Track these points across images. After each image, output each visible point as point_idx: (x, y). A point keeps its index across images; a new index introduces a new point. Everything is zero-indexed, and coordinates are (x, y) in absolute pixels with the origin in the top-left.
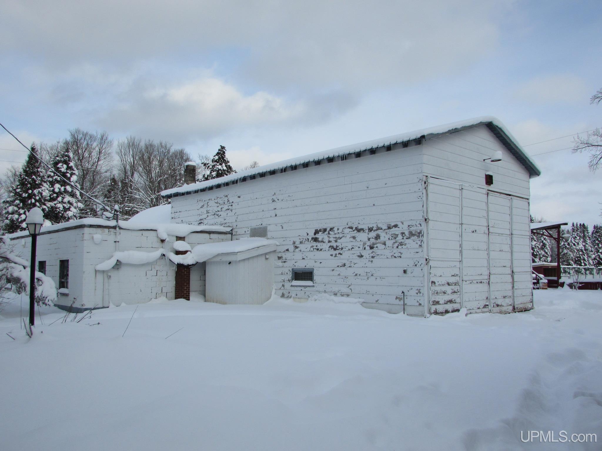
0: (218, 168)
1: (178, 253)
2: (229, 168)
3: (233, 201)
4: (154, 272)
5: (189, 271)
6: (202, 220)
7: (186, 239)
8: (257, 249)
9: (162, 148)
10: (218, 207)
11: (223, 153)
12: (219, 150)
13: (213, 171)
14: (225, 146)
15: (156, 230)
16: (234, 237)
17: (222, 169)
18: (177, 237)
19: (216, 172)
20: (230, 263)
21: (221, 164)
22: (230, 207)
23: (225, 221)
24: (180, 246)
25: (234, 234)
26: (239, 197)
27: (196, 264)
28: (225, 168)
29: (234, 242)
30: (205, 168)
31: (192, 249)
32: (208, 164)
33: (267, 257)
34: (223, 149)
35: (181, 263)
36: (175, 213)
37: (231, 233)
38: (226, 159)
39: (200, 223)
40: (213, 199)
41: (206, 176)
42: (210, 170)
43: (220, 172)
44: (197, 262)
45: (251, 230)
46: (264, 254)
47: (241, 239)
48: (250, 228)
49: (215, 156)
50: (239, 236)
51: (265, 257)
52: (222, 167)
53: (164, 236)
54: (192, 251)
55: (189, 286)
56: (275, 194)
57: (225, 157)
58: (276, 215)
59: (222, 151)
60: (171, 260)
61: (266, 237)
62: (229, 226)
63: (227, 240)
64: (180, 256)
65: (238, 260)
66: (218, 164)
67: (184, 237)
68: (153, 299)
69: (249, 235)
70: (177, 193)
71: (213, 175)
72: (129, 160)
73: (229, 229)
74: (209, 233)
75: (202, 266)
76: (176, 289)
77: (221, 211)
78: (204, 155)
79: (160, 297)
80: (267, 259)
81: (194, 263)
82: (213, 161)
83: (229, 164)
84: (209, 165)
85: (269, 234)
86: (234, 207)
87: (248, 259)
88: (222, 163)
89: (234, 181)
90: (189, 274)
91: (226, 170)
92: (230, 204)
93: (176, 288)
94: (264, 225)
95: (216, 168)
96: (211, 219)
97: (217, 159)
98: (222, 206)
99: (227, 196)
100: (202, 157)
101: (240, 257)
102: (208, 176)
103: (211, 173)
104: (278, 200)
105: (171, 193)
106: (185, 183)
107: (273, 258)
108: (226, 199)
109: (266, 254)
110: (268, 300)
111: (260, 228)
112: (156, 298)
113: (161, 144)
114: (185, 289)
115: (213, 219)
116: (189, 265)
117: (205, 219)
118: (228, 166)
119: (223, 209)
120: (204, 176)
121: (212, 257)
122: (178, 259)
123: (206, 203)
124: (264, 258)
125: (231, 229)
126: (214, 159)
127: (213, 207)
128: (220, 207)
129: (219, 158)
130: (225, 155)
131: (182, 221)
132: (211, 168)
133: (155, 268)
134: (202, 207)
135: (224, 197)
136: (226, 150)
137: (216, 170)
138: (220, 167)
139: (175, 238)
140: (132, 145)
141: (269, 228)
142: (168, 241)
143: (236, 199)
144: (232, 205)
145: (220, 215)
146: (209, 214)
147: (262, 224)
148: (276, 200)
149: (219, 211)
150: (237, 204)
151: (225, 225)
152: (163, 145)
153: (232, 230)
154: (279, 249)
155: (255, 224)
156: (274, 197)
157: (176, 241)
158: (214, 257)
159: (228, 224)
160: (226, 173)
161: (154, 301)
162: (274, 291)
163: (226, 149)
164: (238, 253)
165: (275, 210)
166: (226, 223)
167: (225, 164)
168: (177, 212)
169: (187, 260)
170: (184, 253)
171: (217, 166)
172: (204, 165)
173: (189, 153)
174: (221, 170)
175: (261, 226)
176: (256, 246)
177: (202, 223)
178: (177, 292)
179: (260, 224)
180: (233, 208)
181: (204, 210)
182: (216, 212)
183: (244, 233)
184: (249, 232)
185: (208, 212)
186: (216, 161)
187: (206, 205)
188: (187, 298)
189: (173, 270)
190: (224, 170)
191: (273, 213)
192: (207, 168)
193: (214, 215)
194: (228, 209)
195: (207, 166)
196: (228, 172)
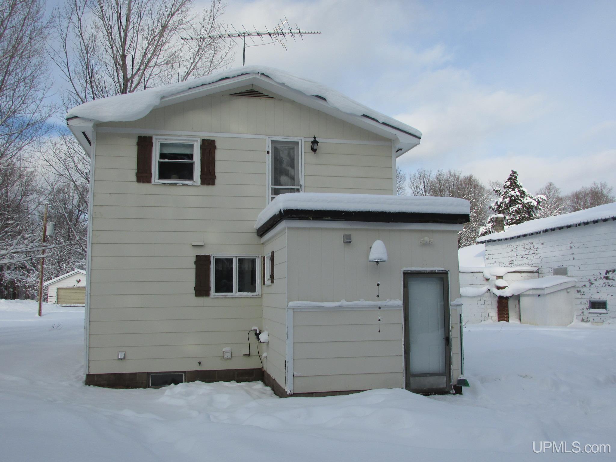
0: (511, 194)
1: (499, 288)
2: (523, 193)
3: (537, 247)
4: (482, 302)
5: (508, 301)
6: (512, 261)
7: (504, 278)
8: (559, 285)
9: (451, 177)
10: (525, 251)
11: (515, 178)
12: (511, 175)
13: (505, 197)
14: (517, 171)
15: (482, 272)
16: (540, 275)
17: (515, 195)
18: (497, 276)
19: (509, 198)
20: (539, 296)
21: (513, 190)
22: (536, 252)
23: (532, 263)
24: (500, 283)
25: (540, 272)
26: (543, 244)
27: (512, 296)
28: (518, 194)
29: (541, 279)
30: (497, 195)
31: (509, 285)
32: (499, 191)
33: (568, 291)
34: (515, 174)
35: (502, 295)
36: (489, 255)
37: (537, 272)
38: (518, 184)
39: (511, 264)
40: (521, 245)
41: (499, 204)
42: (502, 197)
43: (513, 198)
44: (513, 295)
45: (554, 269)
46: (566, 288)
47: (546, 276)
48: (553, 268)
49: (507, 182)
50: (544, 274)
51: (567, 291)
52: (515, 193)
53: (488, 276)
54: (509, 286)
55: (508, 312)
56: (572, 242)
57: (517, 182)
58: (574, 259)
59: (514, 176)
60: (494, 293)
61: (566, 275)
62: (535, 267)
63: (534, 277)
64: (500, 290)
65: (546, 293)
66: (511, 190)
67: (502, 276)
68: (483, 321)
69: (552, 274)
70: (490, 240)
71: (506, 202)
72: (421, 192)
73: (535, 269)
74: (521, 272)
75: (517, 297)
76: (498, 315)
77: (528, 254)
78: (494, 181)
79: (488, 319)
80: (568, 292)
81: (511, 295)
82: (505, 187)
83: (522, 189)
84: (501, 191)
85: (569, 273)
86: (538, 251)
87: (554, 292)
88: (515, 189)
89: (538, 232)
90: (508, 304)
91: (520, 195)
92: (536, 249)
93: (498, 313)
94: (564, 266)
95: (509, 194)
96: (520, 261)
97: (510, 185)
98: (528, 251)
99: (532, 243)
100: (493, 183)
101: (547, 291)
102: (500, 203)
103: (504, 199)
104: (575, 247)
105: (485, 240)
106: (496, 231)
107: (573, 292)
108: (532, 245)
109: (567, 289)
110: (570, 324)
111: (561, 268)
112: (485, 320)
113: (450, 173)
114: (505, 314)
115: (522, 260)
116: (507, 297)
117: (515, 260)
118: (521, 191)
119: (530, 253)
120: (497, 203)
121: (524, 291)
122: (499, 293)
123: (515, 248)
124: (565, 291)
125: (537, 268)
126: (506, 185)
127: (522, 252)
128: (527, 251)
129: (511, 183)
130: (517, 179)
131: (495, 261)
132: (503, 195)
133: (483, 299)
134: (511, 251)
135: (529, 244)
136: (518, 175)
137: (509, 196)
138: (512, 193)
139: (496, 277)
140: (423, 177)
141: (569, 268)
142: (491, 280)
143: (540, 246)
144: (537, 250)
145: (528, 258)
146: (518, 257)
147: (562, 266)
148: (574, 247)
149: (526, 255)
150: (541, 249)
151: (532, 266)
152: (452, 173)
153: (538, 270)
154: (577, 285)
155: (557, 265)
156: (572, 245)
157: (497, 279)
158: (526, 291)
159: (534, 265)
160: (520, 198)
161: (483, 322)
162: (575, 317)
163: (517, 173)
164: (546, 289)
165: (573, 255)
166: (532, 264)
167: (518, 189)
168: (490, 254)
169: (505, 293)
170: (503, 288)
171: (510, 193)
172: (496, 192)
173: (478, 179)
174: (513, 196)
175: (562, 267)
176: (559, 283)
177: (512, 263)
178: (500, 316)
179: (561, 265)
180: (538, 253)
181: (514, 253)
182: (524, 255)
183: (548, 272)
184: (552, 272)
185: (517, 255)
186: (508, 187)
187: (515, 250)
188: (507, 320)
189: (495, 300)
190: (517, 196)
191: (571, 257)
192: (499, 195)
193: (522, 257)
194: (534, 253)
195: (499, 193)
196: (521, 197)
